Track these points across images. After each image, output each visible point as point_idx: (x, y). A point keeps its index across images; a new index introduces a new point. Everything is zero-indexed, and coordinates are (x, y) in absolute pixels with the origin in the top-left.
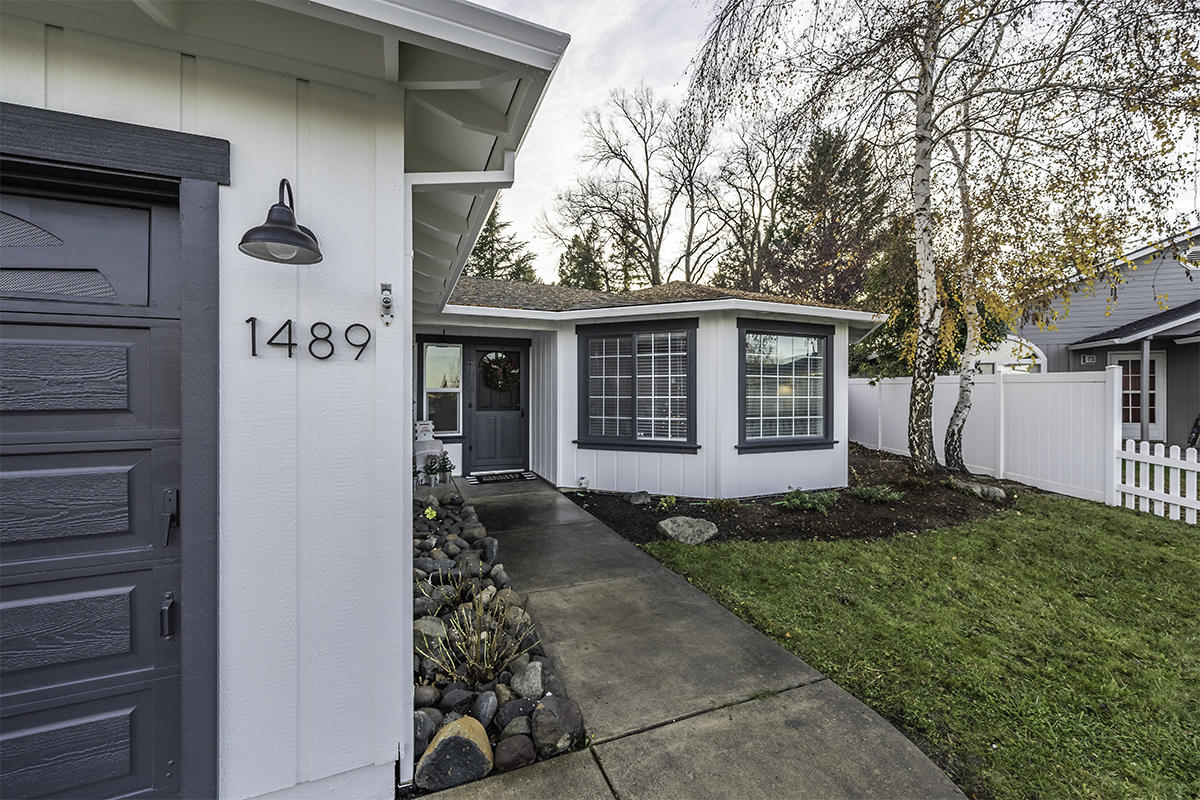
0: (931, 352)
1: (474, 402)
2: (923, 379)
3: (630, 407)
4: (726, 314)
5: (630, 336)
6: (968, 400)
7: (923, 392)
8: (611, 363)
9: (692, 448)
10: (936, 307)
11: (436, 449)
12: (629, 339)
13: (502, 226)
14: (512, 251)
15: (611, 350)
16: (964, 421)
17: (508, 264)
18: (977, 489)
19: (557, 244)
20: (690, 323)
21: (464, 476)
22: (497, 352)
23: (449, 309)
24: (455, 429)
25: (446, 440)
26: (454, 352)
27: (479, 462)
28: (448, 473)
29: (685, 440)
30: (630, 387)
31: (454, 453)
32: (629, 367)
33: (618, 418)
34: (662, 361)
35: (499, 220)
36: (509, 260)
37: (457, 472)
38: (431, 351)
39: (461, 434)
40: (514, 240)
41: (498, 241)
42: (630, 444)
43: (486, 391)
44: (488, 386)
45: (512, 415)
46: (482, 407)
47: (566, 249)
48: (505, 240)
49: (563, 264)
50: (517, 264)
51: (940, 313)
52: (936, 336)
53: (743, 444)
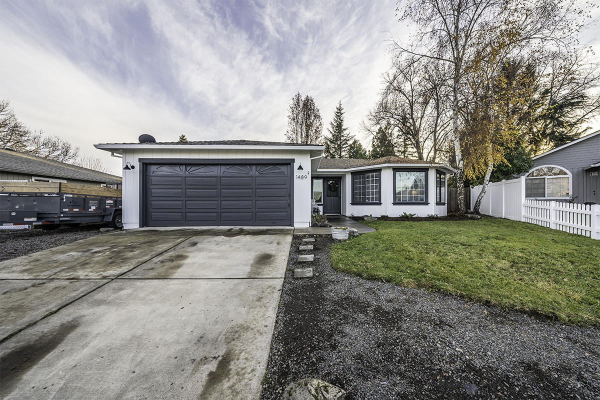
1: (326, 194)
2: (459, 183)
3: (364, 194)
4: (389, 167)
5: (365, 174)
6: (484, 190)
7: (459, 187)
8: (360, 182)
9: (380, 204)
11: (316, 207)
14: (349, 140)
15: (360, 178)
16: (482, 197)
17: (347, 146)
19: (369, 134)
20: (379, 170)
21: (324, 215)
22: (332, 181)
23: (318, 170)
25: (319, 205)
26: (321, 181)
27: (327, 211)
30: (364, 188)
31: (321, 208)
32: (364, 183)
33: (362, 197)
34: (373, 180)
35: (343, 127)
36: (347, 144)
37: (321, 213)
38: (315, 181)
40: (350, 135)
41: (343, 136)
42: (365, 204)
43: (329, 192)
44: (330, 190)
45: (336, 198)
46: (328, 196)
47: (375, 134)
48: (346, 135)
49: (373, 142)
50: (351, 145)
51: (461, 162)
52: (461, 170)
53: (395, 202)
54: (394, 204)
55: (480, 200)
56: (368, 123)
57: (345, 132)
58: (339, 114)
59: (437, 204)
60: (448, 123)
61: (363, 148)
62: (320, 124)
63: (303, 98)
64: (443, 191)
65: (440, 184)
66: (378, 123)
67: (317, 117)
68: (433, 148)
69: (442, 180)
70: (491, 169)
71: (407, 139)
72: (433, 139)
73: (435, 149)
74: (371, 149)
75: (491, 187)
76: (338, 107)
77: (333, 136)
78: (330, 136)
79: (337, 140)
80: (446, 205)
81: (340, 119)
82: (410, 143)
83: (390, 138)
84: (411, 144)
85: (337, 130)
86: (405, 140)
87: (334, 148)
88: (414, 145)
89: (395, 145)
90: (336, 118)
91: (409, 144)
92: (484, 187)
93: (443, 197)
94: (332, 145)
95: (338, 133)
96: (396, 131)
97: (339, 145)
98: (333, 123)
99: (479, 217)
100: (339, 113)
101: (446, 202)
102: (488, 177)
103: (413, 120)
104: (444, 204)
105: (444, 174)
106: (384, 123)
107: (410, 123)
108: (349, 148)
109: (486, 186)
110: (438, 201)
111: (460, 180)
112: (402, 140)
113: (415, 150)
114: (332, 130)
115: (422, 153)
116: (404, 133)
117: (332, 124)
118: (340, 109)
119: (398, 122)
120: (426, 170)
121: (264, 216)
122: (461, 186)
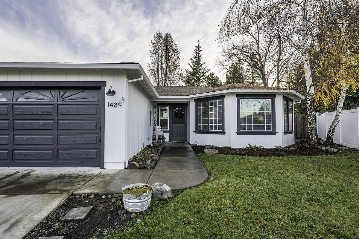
0: (311, 101)
1: (172, 121)
2: (310, 111)
3: (207, 122)
4: (232, 94)
5: (208, 101)
6: (338, 119)
7: (310, 116)
8: (203, 109)
9: (223, 133)
10: (311, 86)
11: (161, 134)
12: (207, 102)
13: (202, 64)
14: (206, 73)
15: (203, 106)
16: (335, 126)
17: (204, 77)
18: (324, 149)
19: (223, 68)
20: (222, 97)
21: (169, 142)
22: (178, 108)
24: (167, 128)
25: (164, 132)
26: (167, 108)
27: (173, 138)
28: (164, 140)
29: (221, 130)
30: (207, 116)
31: (167, 136)
32: (207, 110)
33: (205, 124)
35: (201, 62)
36: (204, 76)
37: (167, 140)
39: (168, 130)
40: (206, 69)
42: (208, 132)
43: (176, 118)
44: (176, 117)
45: (182, 125)
46: (174, 123)
47: (229, 69)
48: (203, 69)
49: (227, 75)
50: (207, 77)
51: (313, 88)
52: (312, 96)
53: (239, 132)
54: (238, 133)
55: (333, 130)
56: (222, 59)
57: (203, 66)
58: (198, 52)
59: (285, 133)
60: (289, 58)
61: (219, 80)
62: (178, 58)
63: (163, 35)
64: (290, 119)
65: (287, 111)
66: (230, 58)
67: (176, 51)
68: (277, 79)
69: (289, 107)
70: (345, 96)
71: (254, 72)
72: (276, 71)
73: (278, 80)
74: (225, 81)
75: (345, 115)
76: (197, 45)
77: (193, 69)
78: (190, 69)
79: (196, 73)
80: (294, 133)
81: (198, 56)
82: (257, 75)
83: (241, 72)
84: (258, 77)
85: (196, 64)
86: (253, 73)
87: (194, 79)
88: (261, 77)
89: (245, 77)
90: (195, 55)
91: (257, 77)
92: (337, 115)
93: (290, 125)
94: (192, 77)
95: (196, 67)
96: (245, 66)
97: (198, 77)
98: (193, 59)
99: (335, 150)
100: (198, 50)
101: (294, 130)
102: (341, 104)
103: (259, 55)
104: (291, 132)
105: (292, 101)
106: (235, 59)
107: (257, 59)
108: (206, 79)
109: (340, 114)
110: (286, 129)
111: (311, 108)
112: (250, 73)
113: (261, 81)
114: (192, 65)
115: (267, 83)
116: (252, 67)
117: (191, 59)
118: (198, 47)
119: (247, 57)
120: (272, 96)
121: (68, 154)
122: (312, 114)
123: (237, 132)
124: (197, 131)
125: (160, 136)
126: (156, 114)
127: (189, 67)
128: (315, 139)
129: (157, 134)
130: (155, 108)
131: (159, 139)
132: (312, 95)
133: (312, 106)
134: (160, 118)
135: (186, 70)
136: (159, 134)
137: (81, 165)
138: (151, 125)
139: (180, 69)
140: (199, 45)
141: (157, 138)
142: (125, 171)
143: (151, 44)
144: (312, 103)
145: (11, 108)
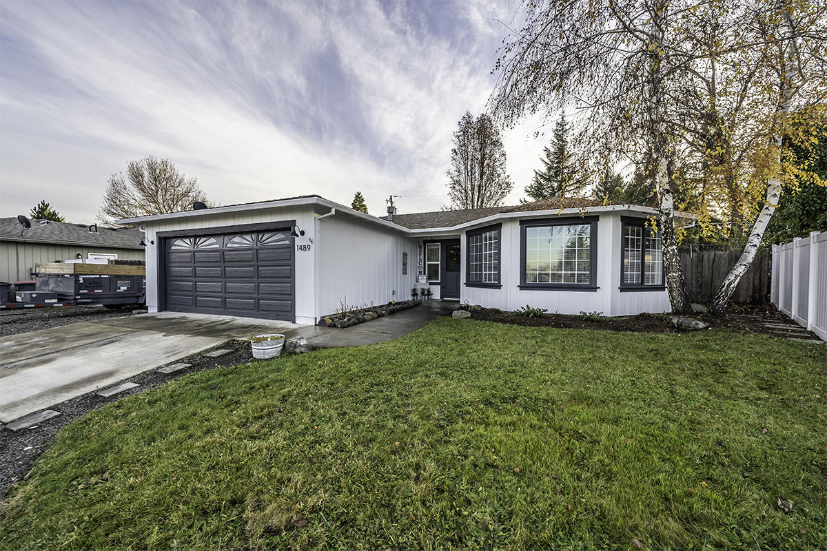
0: (664, 224)
1: (445, 268)
3: (481, 268)
5: (481, 234)
7: (666, 254)
8: (476, 247)
9: (498, 287)
10: (664, 194)
11: (426, 286)
13: (568, 157)
16: (737, 276)
21: (441, 299)
24: (437, 279)
28: (431, 296)
29: (496, 282)
30: (481, 258)
32: (481, 249)
34: (491, 244)
35: (567, 153)
37: (437, 297)
39: (439, 282)
42: (481, 285)
51: (667, 197)
53: (523, 285)
54: (522, 287)
57: (570, 161)
58: (560, 133)
59: (627, 289)
63: (474, 120)
76: (560, 120)
78: (544, 169)
79: (556, 175)
81: (562, 141)
85: (556, 158)
90: (556, 141)
92: (745, 252)
93: (651, 273)
94: (547, 184)
95: (557, 163)
97: (560, 182)
98: (550, 148)
99: (701, 325)
100: (561, 130)
102: (759, 227)
104: (656, 289)
109: (753, 249)
111: (666, 239)
114: (547, 161)
117: (546, 150)
118: (562, 124)
120: (592, 219)
121: (267, 305)
122: (668, 252)
123: (519, 285)
124: (468, 285)
125: (423, 289)
126: (422, 257)
127: (544, 165)
128: (679, 301)
129: (419, 288)
130: (421, 248)
131: (423, 293)
132: (667, 211)
133: (667, 235)
134: (427, 263)
135: (536, 173)
136: (423, 287)
137: (277, 318)
138: (405, 273)
139: (506, 175)
140: (563, 120)
141: (419, 292)
142: (316, 329)
143: (454, 138)
144: (668, 228)
145: (222, 255)
